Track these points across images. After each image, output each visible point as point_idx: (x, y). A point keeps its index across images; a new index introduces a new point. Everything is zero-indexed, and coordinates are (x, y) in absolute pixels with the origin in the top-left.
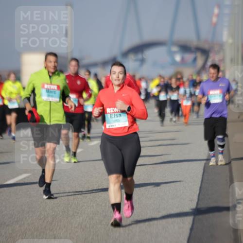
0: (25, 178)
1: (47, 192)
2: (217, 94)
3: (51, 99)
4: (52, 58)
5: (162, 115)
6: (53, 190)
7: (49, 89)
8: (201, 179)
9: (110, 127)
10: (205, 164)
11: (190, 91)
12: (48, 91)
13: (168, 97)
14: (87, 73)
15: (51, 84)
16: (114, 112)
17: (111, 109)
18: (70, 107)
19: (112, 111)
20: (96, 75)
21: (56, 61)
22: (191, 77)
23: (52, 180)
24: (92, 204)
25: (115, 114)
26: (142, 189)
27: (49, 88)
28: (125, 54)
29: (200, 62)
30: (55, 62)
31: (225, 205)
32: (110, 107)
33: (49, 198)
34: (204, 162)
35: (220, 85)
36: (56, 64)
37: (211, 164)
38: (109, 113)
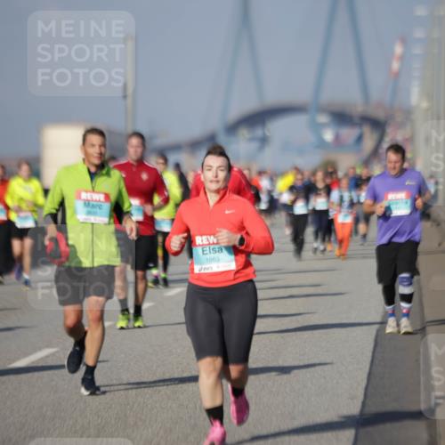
0: (47, 357)
1: (89, 382)
2: (402, 199)
3: (93, 219)
4: (95, 139)
5: (298, 241)
6: (99, 379)
7: (88, 201)
8: (370, 359)
9: (202, 271)
10: (378, 331)
11: (351, 196)
12: (87, 203)
13: (310, 208)
14: (161, 161)
15: (93, 191)
16: (209, 244)
17: (204, 237)
18: (128, 232)
19: (205, 242)
20: (177, 167)
21: (103, 145)
22: (352, 170)
23: (97, 361)
24: (169, 404)
25: (212, 247)
26: (262, 376)
27: (89, 198)
28: (232, 129)
29: (369, 143)
30: (100, 146)
31: (413, 408)
32: (201, 235)
33: (92, 394)
34: (377, 326)
35: (407, 183)
36: (103, 149)
37: (389, 330)
38: (200, 245)
